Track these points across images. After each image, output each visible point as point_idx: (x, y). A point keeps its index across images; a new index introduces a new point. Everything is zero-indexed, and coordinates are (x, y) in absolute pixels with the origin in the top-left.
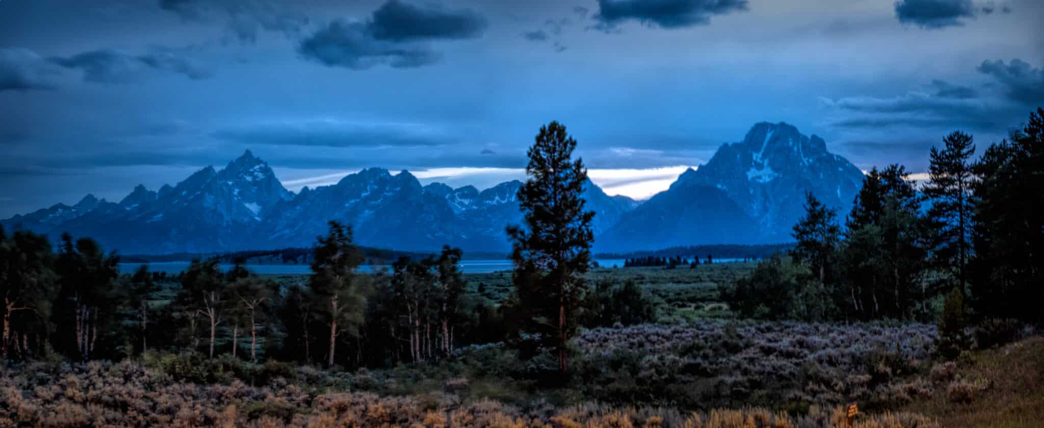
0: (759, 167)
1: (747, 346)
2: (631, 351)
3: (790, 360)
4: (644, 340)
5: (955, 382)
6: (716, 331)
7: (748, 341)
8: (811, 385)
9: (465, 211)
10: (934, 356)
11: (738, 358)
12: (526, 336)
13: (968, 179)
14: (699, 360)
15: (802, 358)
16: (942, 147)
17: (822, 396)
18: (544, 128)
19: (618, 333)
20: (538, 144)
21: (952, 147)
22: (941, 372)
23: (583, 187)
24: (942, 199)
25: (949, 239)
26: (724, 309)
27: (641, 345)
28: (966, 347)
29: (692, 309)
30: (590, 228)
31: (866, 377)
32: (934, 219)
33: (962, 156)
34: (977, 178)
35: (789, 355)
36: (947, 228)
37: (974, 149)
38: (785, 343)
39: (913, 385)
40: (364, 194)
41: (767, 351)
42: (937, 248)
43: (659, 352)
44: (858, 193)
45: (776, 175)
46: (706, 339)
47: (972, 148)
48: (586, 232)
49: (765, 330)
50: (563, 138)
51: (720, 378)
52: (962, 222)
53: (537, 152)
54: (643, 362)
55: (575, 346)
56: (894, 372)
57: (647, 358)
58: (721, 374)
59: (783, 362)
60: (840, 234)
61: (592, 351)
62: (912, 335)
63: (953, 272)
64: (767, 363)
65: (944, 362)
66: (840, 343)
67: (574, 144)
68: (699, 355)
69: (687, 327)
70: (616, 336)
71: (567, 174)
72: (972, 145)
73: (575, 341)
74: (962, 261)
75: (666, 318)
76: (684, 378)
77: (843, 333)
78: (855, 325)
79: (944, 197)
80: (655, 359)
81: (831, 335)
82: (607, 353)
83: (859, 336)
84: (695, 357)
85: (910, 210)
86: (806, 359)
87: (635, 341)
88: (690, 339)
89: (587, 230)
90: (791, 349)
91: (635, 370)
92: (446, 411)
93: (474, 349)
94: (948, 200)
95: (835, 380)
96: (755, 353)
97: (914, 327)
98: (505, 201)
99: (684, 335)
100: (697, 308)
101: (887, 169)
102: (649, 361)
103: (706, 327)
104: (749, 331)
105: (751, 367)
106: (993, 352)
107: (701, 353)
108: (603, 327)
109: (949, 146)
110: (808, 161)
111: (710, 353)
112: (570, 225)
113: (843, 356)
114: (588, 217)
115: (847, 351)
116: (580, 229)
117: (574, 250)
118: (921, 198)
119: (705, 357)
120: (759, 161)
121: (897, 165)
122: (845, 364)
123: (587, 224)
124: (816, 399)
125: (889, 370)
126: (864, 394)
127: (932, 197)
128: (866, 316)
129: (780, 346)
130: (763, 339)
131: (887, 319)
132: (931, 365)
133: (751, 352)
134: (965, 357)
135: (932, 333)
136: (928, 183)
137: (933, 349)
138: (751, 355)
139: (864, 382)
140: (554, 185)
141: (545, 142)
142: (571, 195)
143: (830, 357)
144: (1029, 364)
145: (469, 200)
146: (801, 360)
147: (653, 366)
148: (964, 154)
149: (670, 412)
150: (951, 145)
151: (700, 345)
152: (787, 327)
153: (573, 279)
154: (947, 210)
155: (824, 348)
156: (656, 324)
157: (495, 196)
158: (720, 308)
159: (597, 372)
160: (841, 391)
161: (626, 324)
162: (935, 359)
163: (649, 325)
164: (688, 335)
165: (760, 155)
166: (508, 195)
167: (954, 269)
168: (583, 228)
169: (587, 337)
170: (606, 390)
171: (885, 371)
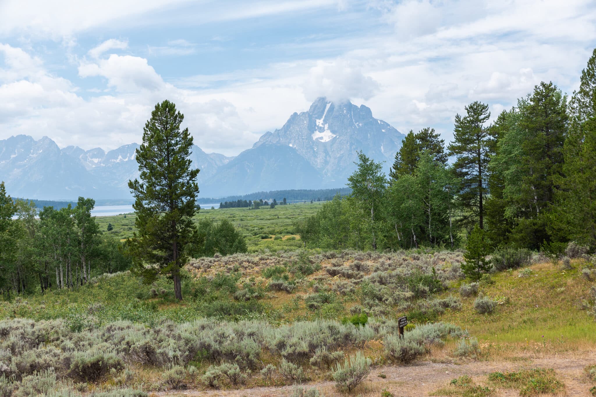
0: (321, 130)
1: (318, 269)
2: (228, 274)
3: (350, 280)
4: (239, 266)
5: (479, 298)
6: (292, 258)
7: (318, 266)
8: (368, 300)
9: (94, 168)
10: (462, 277)
11: (311, 278)
12: (147, 266)
13: (485, 139)
14: (281, 281)
15: (359, 278)
16: (464, 114)
17: (376, 308)
18: (158, 105)
19: (218, 261)
20: (153, 119)
21: (472, 114)
22: (467, 290)
23: (190, 150)
24: (465, 154)
25: (470, 185)
26: (296, 239)
27: (236, 270)
28: (487, 271)
29: (273, 239)
30: (196, 182)
31: (409, 294)
32: (458, 170)
33: (480, 121)
34: (492, 138)
35: (349, 276)
36: (469, 177)
37: (489, 115)
38: (346, 266)
39: (446, 300)
40: (13, 156)
41: (333, 273)
42: (462, 192)
43: (250, 275)
44: (399, 151)
45: (334, 136)
46: (285, 264)
47: (488, 114)
48: (193, 185)
49: (330, 257)
50: (174, 113)
51: (298, 294)
52: (480, 172)
53: (153, 124)
54: (238, 284)
55: (186, 272)
56: (431, 290)
57: (241, 280)
58: (298, 291)
59: (345, 281)
60: (385, 182)
61: (198, 276)
62: (444, 260)
63: (473, 211)
64: (332, 282)
65: (470, 283)
66: (388, 266)
67: (182, 117)
68: (280, 277)
69: (271, 256)
70: (216, 263)
71: (177, 141)
72: (488, 112)
73: (186, 267)
74: (481, 202)
75: (254, 248)
76: (270, 294)
77: (390, 259)
78: (398, 252)
79: (467, 153)
80: (247, 280)
81: (381, 260)
82: (210, 276)
83: (402, 261)
84: (278, 279)
85: (440, 163)
86: (363, 279)
87: (232, 266)
88: (273, 264)
89: (194, 184)
90: (350, 272)
91: (233, 289)
92: (89, 329)
93: (106, 277)
94: (470, 155)
95: (386, 296)
96: (322, 275)
97: (444, 253)
98: (127, 160)
99: (268, 261)
100: (276, 239)
101: (421, 132)
102: (243, 282)
103: (285, 255)
104: (318, 257)
105: (320, 286)
106: (508, 275)
107: (283, 275)
108: (207, 256)
109: (470, 113)
110: (358, 125)
111: (289, 275)
112: (180, 180)
113: (391, 276)
114: (194, 174)
115: (394, 273)
116: (188, 183)
117: (183, 199)
118: (448, 153)
119: (286, 278)
120: (321, 125)
121: (429, 128)
122: (392, 283)
123: (193, 179)
124: (371, 311)
125: (427, 288)
126: (409, 307)
127: (457, 153)
128: (407, 245)
129: (342, 269)
130: (329, 263)
131: (423, 247)
132: (460, 285)
133: (320, 274)
134: (486, 279)
135: (458, 258)
136: (453, 142)
137: (461, 271)
138: (321, 277)
139: (408, 298)
140: (167, 149)
141: (159, 116)
142: (181, 157)
143: (381, 278)
144: (538, 285)
145: (98, 159)
146: (359, 280)
147: (246, 286)
148: (481, 120)
149: (263, 323)
150: (471, 112)
151: (281, 269)
152: (347, 254)
153: (184, 221)
154: (467, 164)
155: (376, 271)
156: (247, 253)
157: (118, 156)
158: (293, 239)
159: (203, 292)
160: (390, 304)
161: (224, 254)
162: (462, 280)
163: (241, 254)
164: (272, 261)
165: (321, 121)
166: (128, 155)
167: (474, 208)
168: (191, 182)
169: (194, 265)
170: (212, 306)
171: (424, 289)
